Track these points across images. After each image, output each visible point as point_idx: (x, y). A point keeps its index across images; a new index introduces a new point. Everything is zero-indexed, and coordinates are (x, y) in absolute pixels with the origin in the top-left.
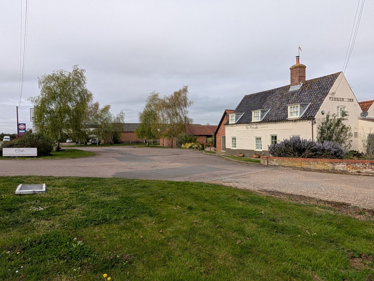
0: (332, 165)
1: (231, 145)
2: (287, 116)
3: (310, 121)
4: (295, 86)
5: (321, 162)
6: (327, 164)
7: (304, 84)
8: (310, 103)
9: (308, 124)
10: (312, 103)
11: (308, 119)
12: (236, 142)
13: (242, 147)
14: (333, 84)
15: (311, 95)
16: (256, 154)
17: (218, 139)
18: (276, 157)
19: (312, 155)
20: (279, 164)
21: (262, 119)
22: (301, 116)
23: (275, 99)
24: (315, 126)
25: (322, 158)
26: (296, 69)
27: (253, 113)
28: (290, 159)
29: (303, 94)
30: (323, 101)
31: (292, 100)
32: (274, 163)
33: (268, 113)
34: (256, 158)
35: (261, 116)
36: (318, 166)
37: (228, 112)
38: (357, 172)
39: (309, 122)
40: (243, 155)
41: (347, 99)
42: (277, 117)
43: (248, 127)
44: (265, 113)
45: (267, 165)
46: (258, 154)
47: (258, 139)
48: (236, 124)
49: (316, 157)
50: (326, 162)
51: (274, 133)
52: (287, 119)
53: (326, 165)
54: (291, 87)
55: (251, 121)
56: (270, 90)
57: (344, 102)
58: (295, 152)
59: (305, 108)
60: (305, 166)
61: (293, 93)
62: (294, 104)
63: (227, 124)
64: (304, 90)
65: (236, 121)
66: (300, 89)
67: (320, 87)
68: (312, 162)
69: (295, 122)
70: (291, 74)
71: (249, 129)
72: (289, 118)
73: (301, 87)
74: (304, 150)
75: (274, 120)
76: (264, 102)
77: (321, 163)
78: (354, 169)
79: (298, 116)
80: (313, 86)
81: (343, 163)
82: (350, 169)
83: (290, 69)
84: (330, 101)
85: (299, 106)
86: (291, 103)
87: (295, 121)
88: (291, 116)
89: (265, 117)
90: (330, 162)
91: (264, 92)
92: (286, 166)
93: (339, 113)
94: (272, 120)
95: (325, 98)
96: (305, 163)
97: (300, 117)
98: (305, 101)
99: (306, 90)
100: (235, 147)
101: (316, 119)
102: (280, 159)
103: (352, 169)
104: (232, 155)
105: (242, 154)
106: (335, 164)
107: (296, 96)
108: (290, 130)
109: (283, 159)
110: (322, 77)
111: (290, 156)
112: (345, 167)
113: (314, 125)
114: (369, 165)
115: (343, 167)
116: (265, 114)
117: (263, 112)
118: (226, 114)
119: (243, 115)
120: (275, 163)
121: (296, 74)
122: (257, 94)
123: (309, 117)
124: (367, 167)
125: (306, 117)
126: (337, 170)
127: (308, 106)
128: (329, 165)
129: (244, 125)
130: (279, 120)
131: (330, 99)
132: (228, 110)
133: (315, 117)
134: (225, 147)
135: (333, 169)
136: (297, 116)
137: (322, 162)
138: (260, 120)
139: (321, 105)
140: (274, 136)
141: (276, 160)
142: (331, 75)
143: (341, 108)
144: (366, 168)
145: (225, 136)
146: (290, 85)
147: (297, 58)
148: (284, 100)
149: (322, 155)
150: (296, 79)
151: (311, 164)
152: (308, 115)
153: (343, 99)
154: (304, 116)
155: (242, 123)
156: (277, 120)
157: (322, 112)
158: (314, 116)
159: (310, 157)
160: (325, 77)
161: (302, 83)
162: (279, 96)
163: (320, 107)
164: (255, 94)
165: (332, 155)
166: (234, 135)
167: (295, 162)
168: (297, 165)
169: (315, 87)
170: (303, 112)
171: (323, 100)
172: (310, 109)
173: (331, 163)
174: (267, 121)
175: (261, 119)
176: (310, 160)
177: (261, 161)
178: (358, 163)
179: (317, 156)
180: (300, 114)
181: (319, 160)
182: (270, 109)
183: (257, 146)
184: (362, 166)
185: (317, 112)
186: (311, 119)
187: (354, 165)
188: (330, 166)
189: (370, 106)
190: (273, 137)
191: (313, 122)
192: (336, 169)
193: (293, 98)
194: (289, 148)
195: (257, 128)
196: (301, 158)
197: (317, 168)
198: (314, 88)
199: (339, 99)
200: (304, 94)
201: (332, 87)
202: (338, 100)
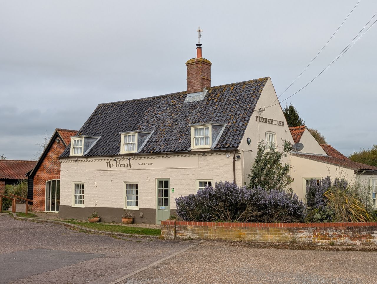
0: (291, 233)
1: (73, 199)
2: (189, 144)
3: (230, 155)
4: (196, 94)
5: (274, 228)
6: (284, 232)
7: (210, 92)
8: (226, 124)
9: (226, 159)
10: (230, 124)
11: (227, 152)
12: (83, 193)
13: (96, 202)
14: (260, 95)
15: (226, 111)
16: (127, 217)
17: (37, 188)
18: (192, 222)
19: (257, 216)
20: (199, 235)
21: (140, 149)
22: (213, 145)
23: (160, 113)
24: (238, 163)
25: (274, 222)
26: (197, 65)
27: (122, 137)
28: (219, 225)
29: (211, 108)
30: (248, 121)
31: (192, 117)
32: (188, 234)
33: (151, 138)
34: (128, 223)
35: (138, 142)
36: (270, 236)
37: (62, 134)
38: (328, 245)
39: (229, 157)
40: (99, 218)
41: (277, 122)
42: (169, 146)
43: (111, 163)
44: (145, 137)
45: (174, 239)
46: (131, 215)
47: (133, 187)
48: (86, 156)
49: (263, 220)
50: (282, 229)
51: (163, 175)
52: (189, 149)
53: (281, 234)
54: (188, 95)
55: (119, 151)
56: (149, 98)
57: (274, 125)
58: (227, 212)
59: (219, 132)
60: (247, 237)
61: (193, 106)
62: (197, 124)
63: (66, 156)
64: (211, 102)
65: (84, 151)
66: (204, 100)
67: (238, 98)
68: (260, 229)
69: (204, 155)
70: (189, 73)
71: (114, 168)
72: (192, 147)
73: (206, 96)
74: (243, 207)
75: (164, 151)
76: (140, 117)
77: (273, 230)
78: (325, 240)
79: (209, 145)
80: (226, 96)
81: (307, 229)
82: (318, 239)
83: (188, 64)
84: (257, 123)
85: (210, 127)
86: (192, 122)
87: (204, 153)
88: (196, 145)
89: (146, 145)
90: (288, 229)
91: (138, 100)
92: (211, 238)
93: (268, 142)
94: (160, 151)
95: (250, 117)
96: (246, 231)
97: (213, 147)
98: (216, 119)
99: (215, 103)
100: (82, 202)
101: (240, 152)
102: (200, 225)
103: (321, 239)
104: (74, 220)
105: (97, 216)
106: (296, 232)
107: (198, 111)
108: (194, 169)
109: (206, 225)
110: (239, 83)
111: (218, 220)
112: (311, 236)
113: (236, 162)
114: (345, 231)
115: (308, 237)
116: (145, 140)
117: (142, 135)
118: (58, 138)
119: (98, 140)
120: (190, 234)
121: (196, 74)
122: (123, 102)
123: (229, 147)
124: (342, 235)
125: (224, 147)
126: (299, 242)
127: (223, 129)
128: (286, 234)
129: (103, 159)
130: (175, 151)
131: (257, 118)
132: (62, 130)
133: (238, 149)
134: (58, 203)
135: (293, 241)
136: (206, 144)
137: (276, 229)
138: (136, 151)
139: (245, 129)
140: (163, 180)
141: (193, 227)
142: (254, 81)
143: (270, 135)
144: (341, 237)
145: (59, 182)
146: (187, 91)
147: (198, 46)
148: (177, 117)
149: (273, 215)
150: (198, 84)
151: (257, 234)
152: (226, 143)
153: (272, 120)
154: (219, 146)
155: (100, 156)
156: (171, 151)
157: (247, 141)
158: (237, 147)
159: (254, 219)
160: (244, 83)
161: (207, 91)
162: (167, 109)
163: (244, 130)
164: (121, 102)
165: (290, 215)
166: (80, 180)
167: (229, 231)
168: (232, 235)
169: (230, 99)
170: (216, 138)
171: (247, 119)
172: (228, 135)
173: (290, 230)
174: (150, 152)
175: (138, 148)
176: (255, 226)
177: (162, 231)
178: (330, 228)
179: (265, 217)
180: (213, 142)
181: (270, 226)
182: (153, 131)
183: (128, 199)
184: (335, 234)
185: (241, 139)
186: (231, 152)
187: (323, 232)
188: (287, 236)
189: (301, 135)
190: (160, 182)
191: (236, 157)
192: (297, 240)
193: (194, 114)
194: (217, 203)
195: (130, 165)
196: (239, 223)
197: (268, 240)
198: (228, 100)
199: (267, 120)
200: (213, 109)
201: (259, 100)
202: (266, 122)
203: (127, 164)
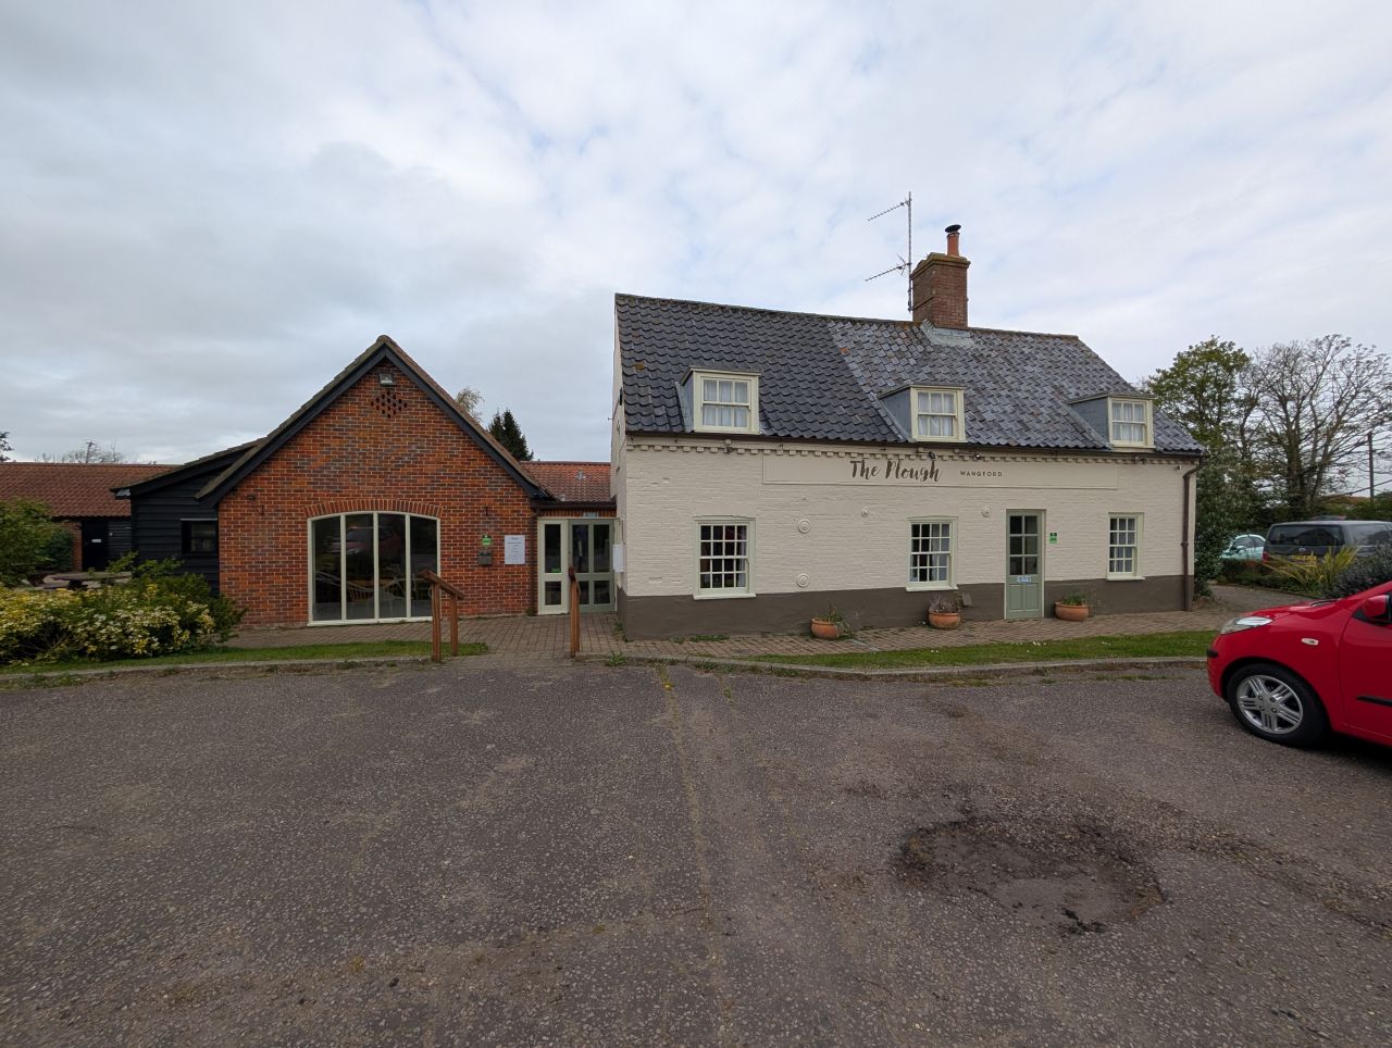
1: (694, 572)
3: (1180, 467)
4: (955, 333)
9: (1171, 474)
12: (741, 552)
26: (956, 270)
27: (913, 394)
43: (870, 463)
47: (933, 532)
51: (1017, 503)
85: (1149, 404)
100: (734, 581)
108: (1107, 492)
121: (955, 289)
138: (958, 437)
140: (1024, 515)
150: (958, 309)
195: (933, 473)
203: (926, 472)
